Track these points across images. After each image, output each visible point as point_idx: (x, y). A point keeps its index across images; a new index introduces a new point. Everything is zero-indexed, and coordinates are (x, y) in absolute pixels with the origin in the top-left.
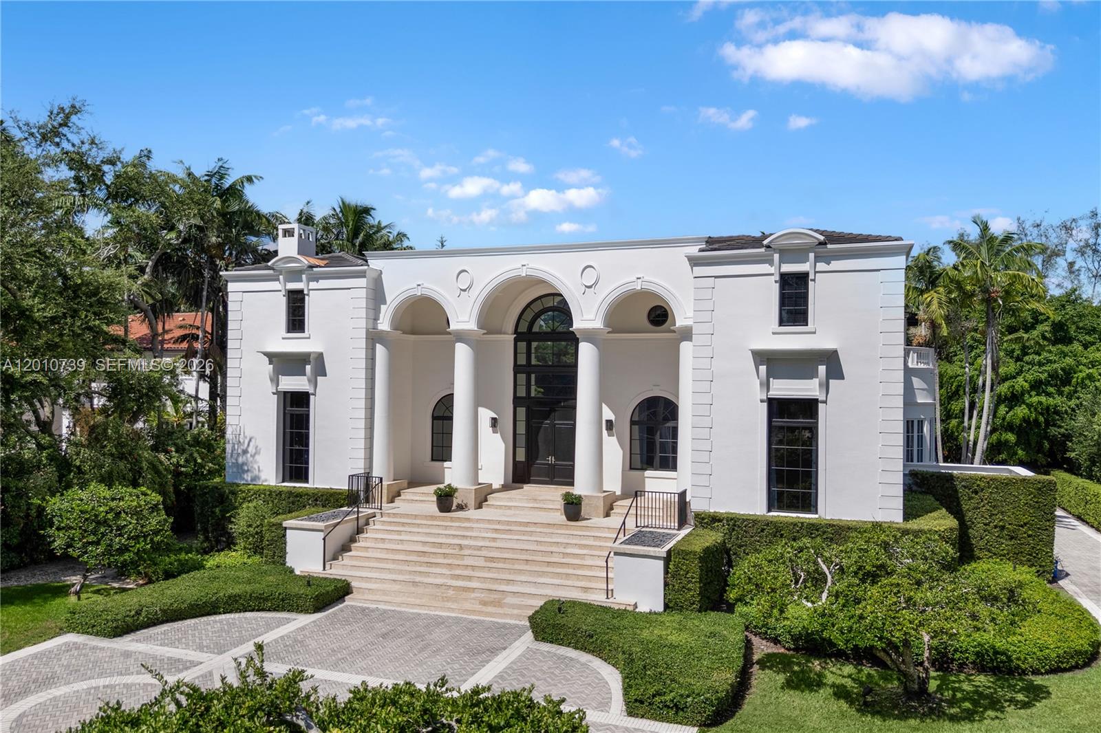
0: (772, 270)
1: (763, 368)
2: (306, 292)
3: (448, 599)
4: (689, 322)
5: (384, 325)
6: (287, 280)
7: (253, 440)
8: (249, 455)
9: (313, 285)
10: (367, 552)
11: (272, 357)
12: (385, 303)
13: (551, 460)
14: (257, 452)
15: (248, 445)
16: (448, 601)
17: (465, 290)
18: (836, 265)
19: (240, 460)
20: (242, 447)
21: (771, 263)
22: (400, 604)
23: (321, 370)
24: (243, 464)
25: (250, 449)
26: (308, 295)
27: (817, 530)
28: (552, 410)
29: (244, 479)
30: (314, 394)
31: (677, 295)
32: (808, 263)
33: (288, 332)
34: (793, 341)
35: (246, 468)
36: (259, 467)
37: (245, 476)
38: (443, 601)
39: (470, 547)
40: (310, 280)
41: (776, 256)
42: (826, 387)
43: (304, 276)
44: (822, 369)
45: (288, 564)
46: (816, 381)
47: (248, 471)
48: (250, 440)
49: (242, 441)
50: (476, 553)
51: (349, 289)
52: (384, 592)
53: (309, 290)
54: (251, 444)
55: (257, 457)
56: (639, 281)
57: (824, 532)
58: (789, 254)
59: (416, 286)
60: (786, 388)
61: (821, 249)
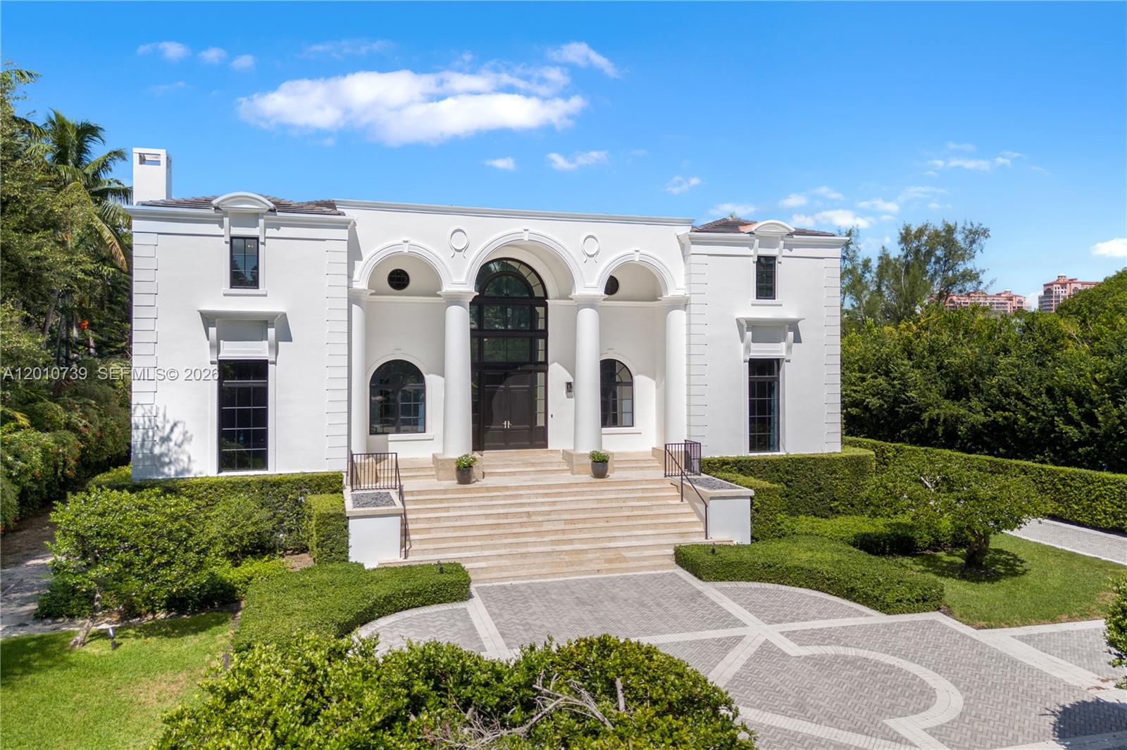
0: (751, 252)
1: (749, 335)
2: (261, 240)
3: (572, 564)
4: (681, 293)
5: (361, 283)
6: (232, 224)
7: (179, 425)
8: (172, 444)
9: (271, 232)
10: (430, 533)
11: (209, 319)
12: (361, 259)
13: (507, 424)
14: (186, 438)
15: (172, 430)
16: (572, 565)
17: (460, 251)
18: (796, 252)
19: (157, 450)
20: (160, 434)
21: (751, 246)
22: (531, 577)
23: (285, 335)
24: (162, 455)
25: (174, 437)
26: (264, 244)
27: (802, 463)
28: (506, 375)
29: (163, 473)
30: (275, 363)
31: (669, 268)
32: (777, 249)
33: (231, 287)
34: (765, 311)
35: (167, 460)
36: (189, 458)
37: (166, 470)
38: (567, 566)
39: (539, 513)
40: (267, 226)
41: (757, 241)
42: (789, 348)
43: (261, 222)
44: (791, 335)
45: (352, 560)
46: (783, 345)
47: (170, 463)
48: (175, 425)
49: (160, 425)
50: (547, 518)
51: (325, 240)
52: (501, 569)
53: (266, 238)
54: (176, 430)
55: (186, 447)
56: (638, 253)
57: (806, 465)
58: (767, 241)
59: (402, 242)
60: (764, 351)
61: (789, 239)
